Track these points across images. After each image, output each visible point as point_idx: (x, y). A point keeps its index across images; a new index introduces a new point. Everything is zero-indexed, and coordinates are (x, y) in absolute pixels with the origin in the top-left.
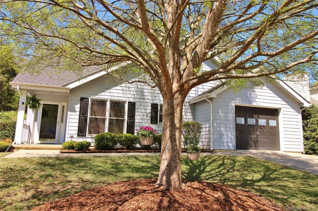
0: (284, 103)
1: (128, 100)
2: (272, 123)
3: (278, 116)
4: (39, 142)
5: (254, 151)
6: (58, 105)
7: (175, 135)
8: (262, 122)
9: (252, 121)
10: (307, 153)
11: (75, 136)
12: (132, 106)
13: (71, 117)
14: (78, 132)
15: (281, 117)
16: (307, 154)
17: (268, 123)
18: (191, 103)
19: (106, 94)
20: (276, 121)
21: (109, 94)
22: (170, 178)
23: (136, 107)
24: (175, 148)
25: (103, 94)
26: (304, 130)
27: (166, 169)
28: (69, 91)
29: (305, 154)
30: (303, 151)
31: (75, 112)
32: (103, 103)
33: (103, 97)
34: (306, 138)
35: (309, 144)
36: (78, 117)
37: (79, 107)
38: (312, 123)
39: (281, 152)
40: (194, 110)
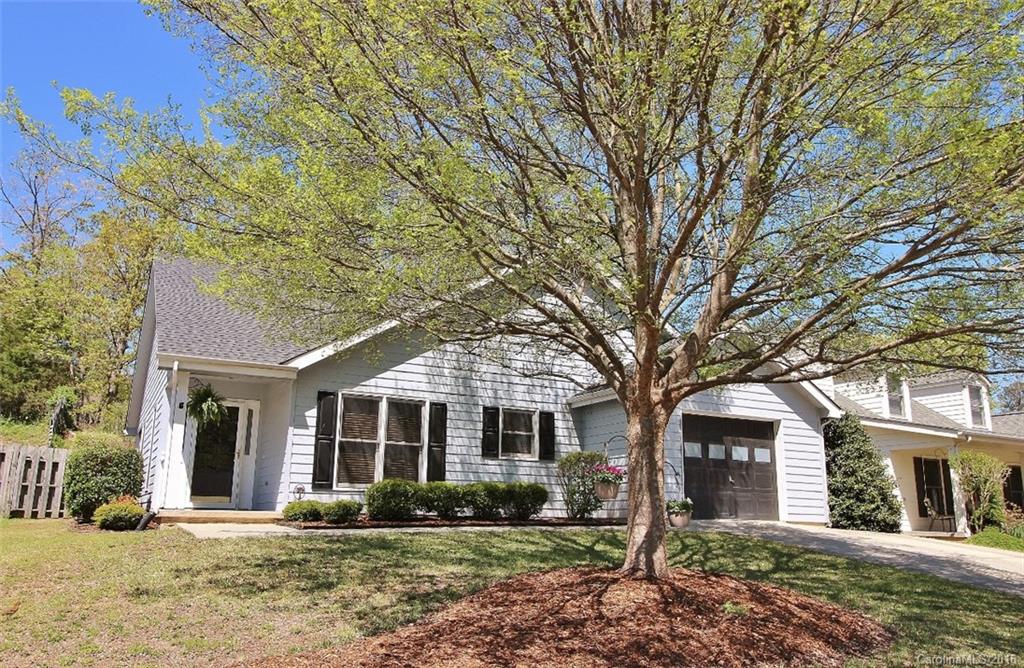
0: (786, 408)
1: (429, 398)
2: (762, 456)
3: (774, 439)
4: (191, 505)
5: (729, 522)
6: (238, 408)
8: (740, 454)
9: (716, 452)
10: (836, 525)
11: (308, 488)
12: (439, 411)
13: (297, 440)
14: (314, 479)
15: (780, 441)
16: (838, 527)
17: (751, 455)
18: (573, 406)
19: (380, 382)
20: (769, 451)
21: (392, 384)
23: (450, 414)
25: (372, 382)
26: (830, 472)
27: (644, 541)
28: (294, 376)
29: (833, 527)
30: (826, 519)
31: (306, 427)
32: (370, 405)
33: (373, 390)
34: (834, 491)
35: (841, 505)
36: (312, 440)
37: (316, 415)
38: (848, 457)
39: (780, 524)
40: (582, 422)
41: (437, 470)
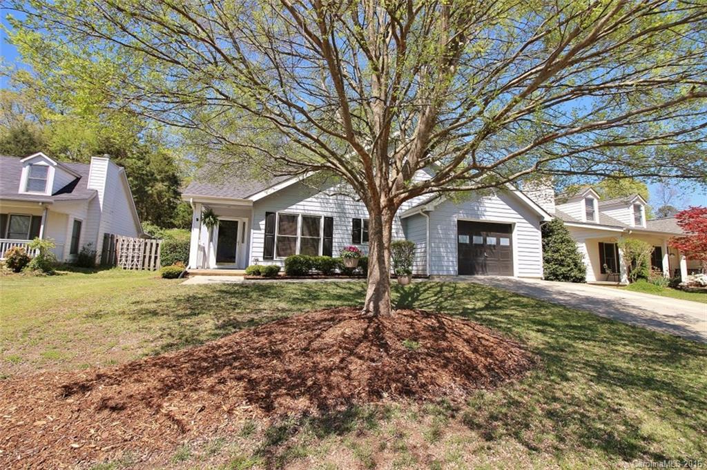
0: (520, 216)
1: (323, 214)
2: (504, 242)
3: (512, 233)
4: (216, 267)
5: (482, 277)
6: (237, 222)
7: (383, 256)
8: (492, 240)
9: (478, 240)
10: (547, 279)
11: (261, 259)
12: (329, 221)
13: (255, 236)
14: (264, 254)
15: (515, 234)
16: (548, 280)
17: (498, 242)
18: (402, 217)
19: (299, 207)
20: (508, 239)
21: (302, 208)
22: (378, 304)
23: (334, 223)
24: (383, 270)
25: (294, 207)
26: (544, 250)
27: (374, 294)
28: (252, 204)
29: (545, 279)
30: (542, 275)
31: (260, 229)
32: (293, 218)
33: (295, 211)
34: (547, 261)
35: (549, 268)
36: (263, 236)
37: (265, 224)
38: (555, 242)
39: (515, 278)
40: (407, 226)
41: (328, 251)
